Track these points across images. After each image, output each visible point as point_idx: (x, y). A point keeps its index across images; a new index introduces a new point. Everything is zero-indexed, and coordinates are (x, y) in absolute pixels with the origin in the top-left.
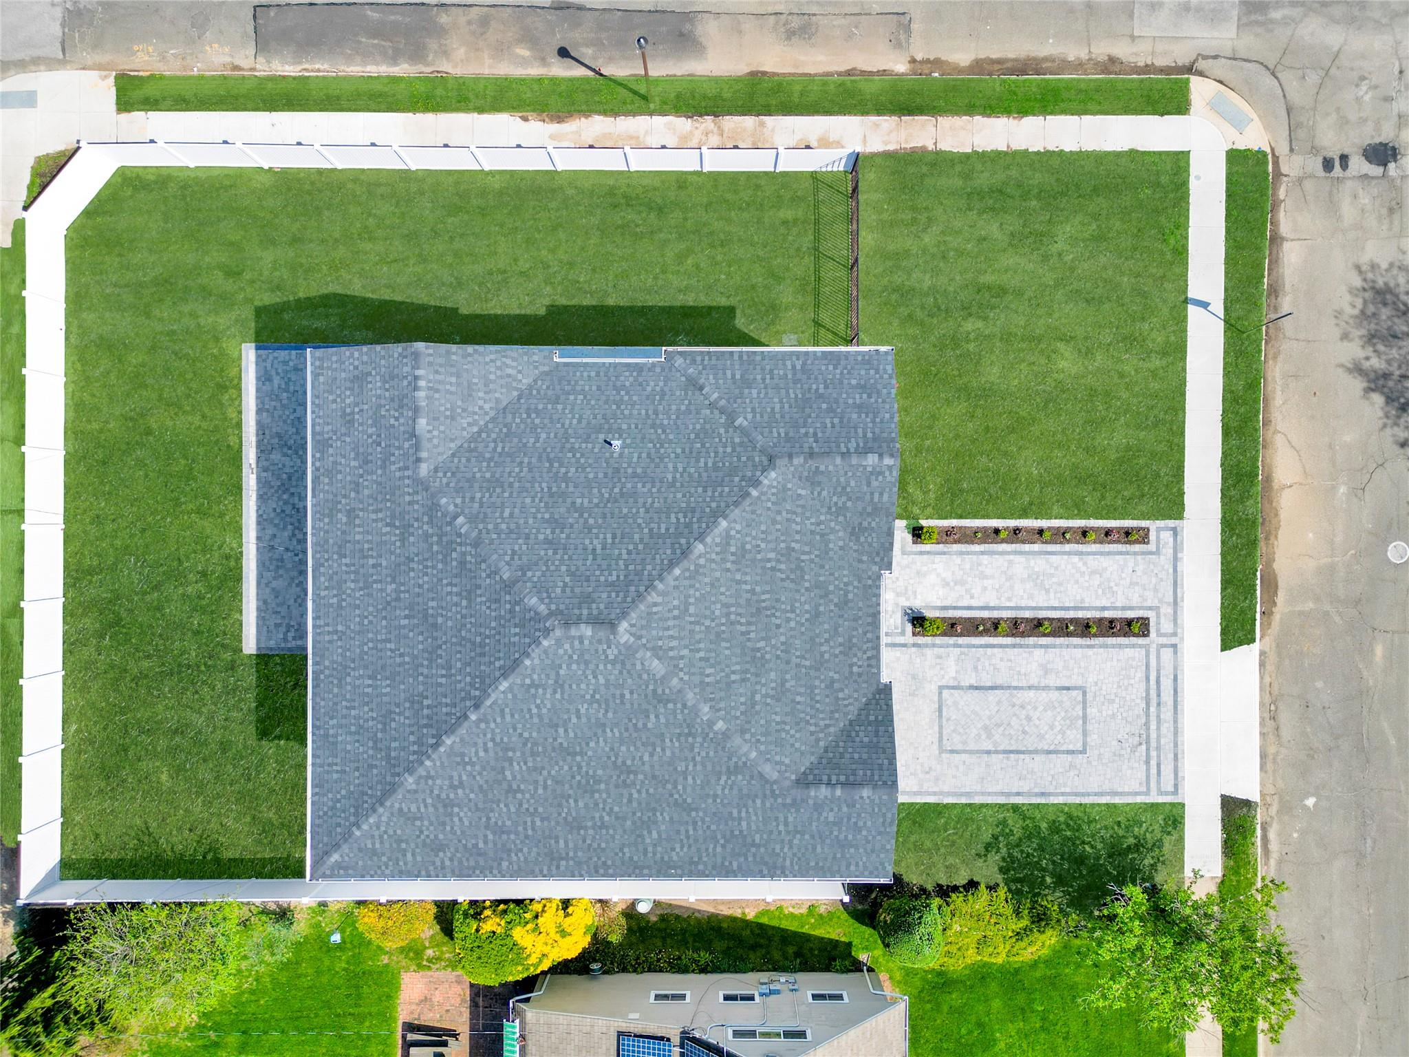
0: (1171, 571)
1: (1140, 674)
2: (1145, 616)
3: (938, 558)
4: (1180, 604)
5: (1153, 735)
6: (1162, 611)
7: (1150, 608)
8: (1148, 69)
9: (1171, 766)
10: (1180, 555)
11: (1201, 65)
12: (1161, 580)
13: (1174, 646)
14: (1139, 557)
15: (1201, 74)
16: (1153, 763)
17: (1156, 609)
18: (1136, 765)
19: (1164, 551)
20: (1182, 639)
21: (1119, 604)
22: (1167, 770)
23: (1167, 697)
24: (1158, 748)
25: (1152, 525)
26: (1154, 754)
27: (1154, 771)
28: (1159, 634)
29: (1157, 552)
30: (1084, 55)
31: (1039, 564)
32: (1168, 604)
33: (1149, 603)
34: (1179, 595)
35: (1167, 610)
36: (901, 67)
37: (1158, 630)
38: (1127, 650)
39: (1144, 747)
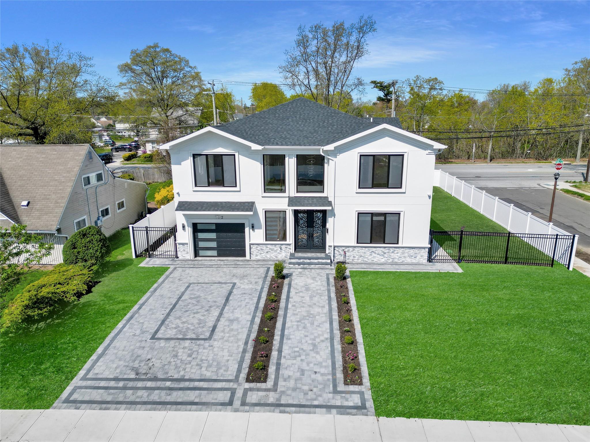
0: (316, 403)
1: (208, 375)
2: (269, 380)
3: (325, 283)
4: (277, 410)
5: (140, 384)
6: (272, 394)
7: (276, 384)
9: (98, 398)
10: (334, 411)
12: (306, 394)
13: (230, 403)
14: (330, 377)
16: (112, 384)
17: (274, 389)
18: (118, 371)
19: (338, 397)
20: (236, 410)
21: (283, 361)
22: (96, 395)
23: (176, 396)
24: (125, 388)
26: (121, 384)
27: (103, 384)
28: (246, 391)
29: (335, 391)
32: (279, 399)
33: (281, 383)
34: (288, 409)
35: (272, 398)
37: (251, 389)
38: (236, 366)
39: (133, 376)
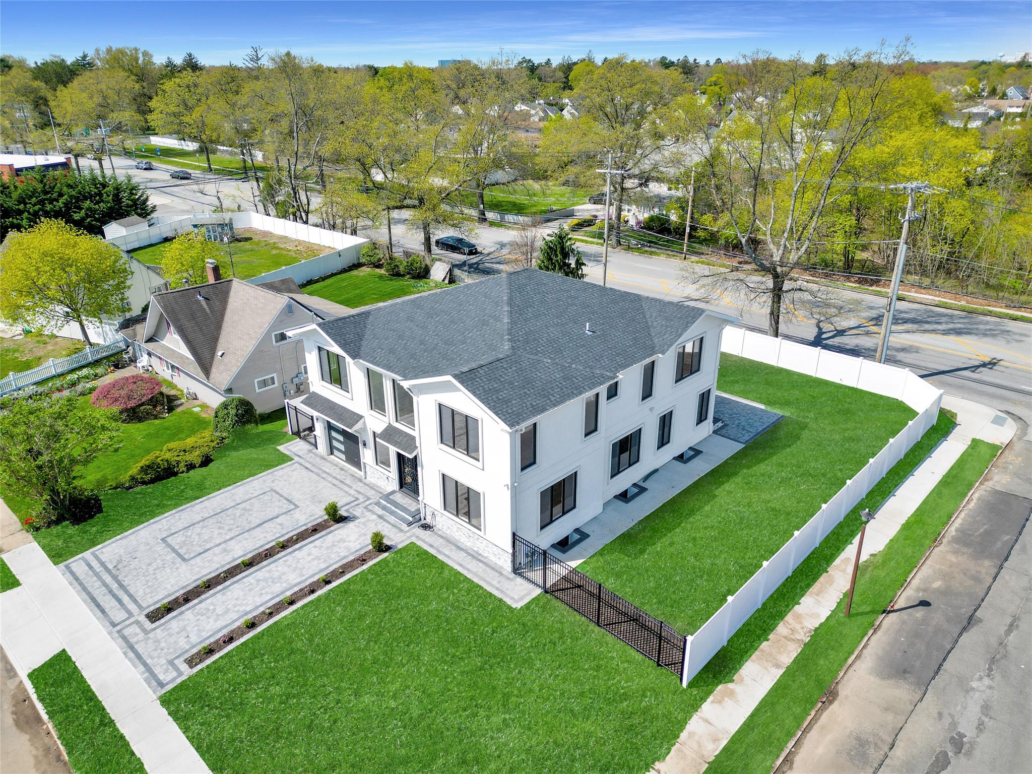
0: (149, 661)
1: (139, 594)
2: (157, 622)
3: (359, 547)
4: (125, 650)
5: (105, 576)
6: (141, 635)
7: (155, 629)
9: (78, 573)
10: (146, 675)
12: (155, 650)
13: (114, 625)
14: (188, 647)
16: (97, 566)
17: (149, 632)
18: (112, 557)
19: (165, 667)
20: (110, 633)
21: (188, 612)
23: (105, 599)
24: (97, 574)
25: (187, 672)
26: (100, 570)
27: (94, 563)
28: (134, 622)
29: (171, 663)
31: (277, 588)
32: (138, 642)
33: (158, 630)
34: (130, 653)
35: (137, 638)
37: (138, 623)
38: (161, 597)
39: (112, 567)
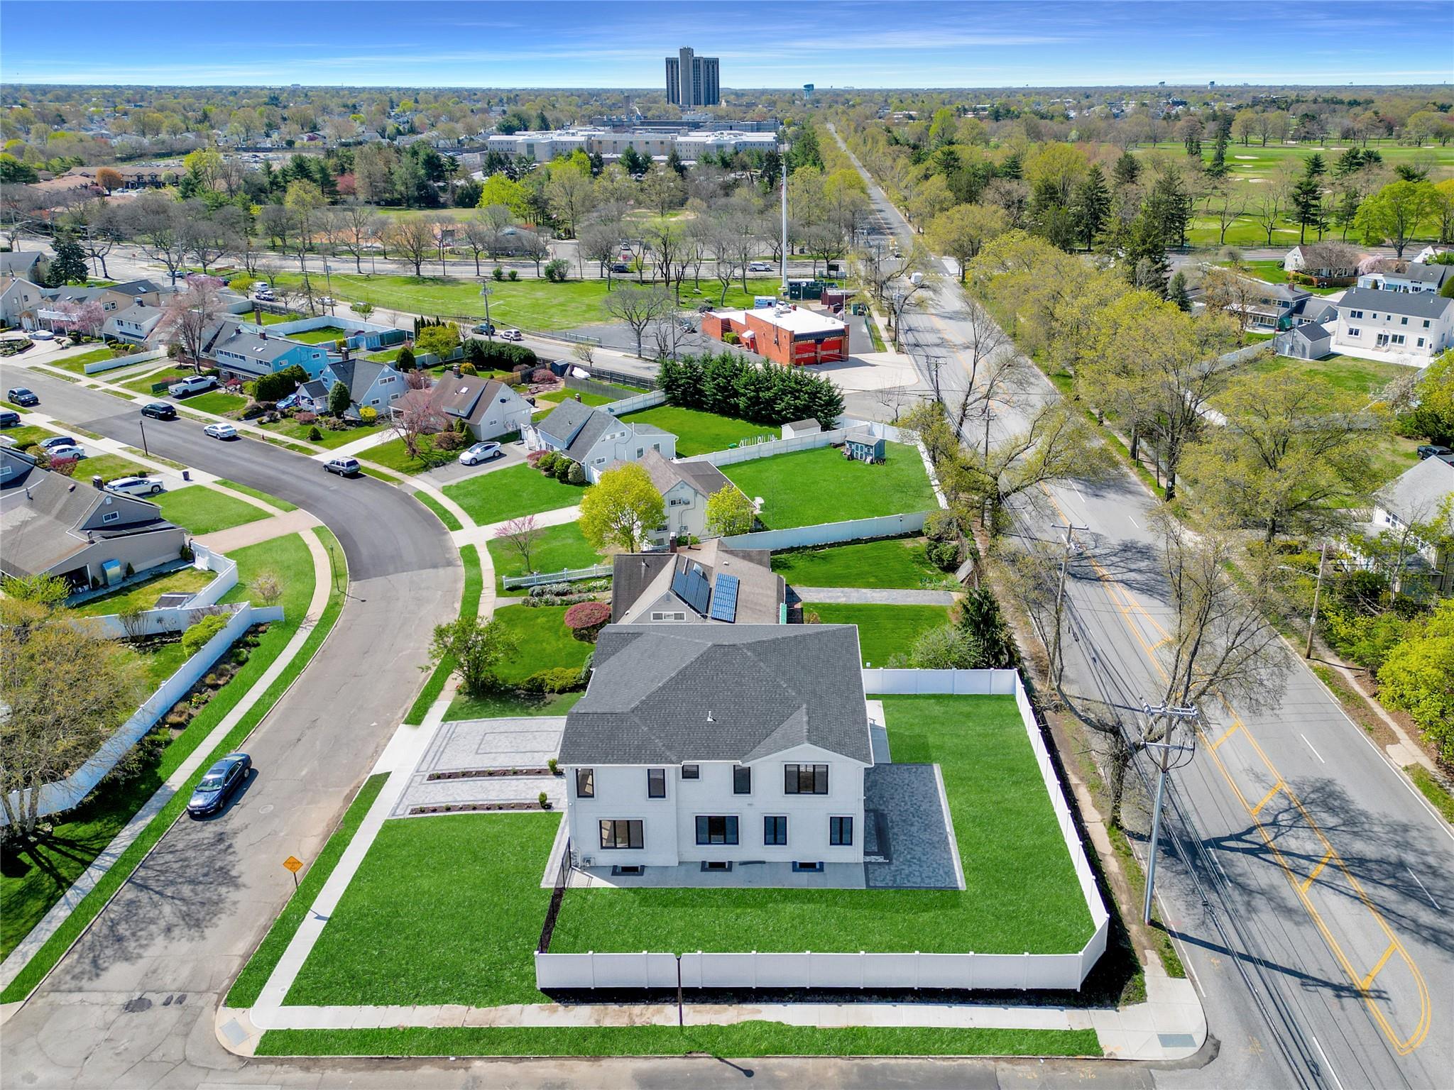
8: (282, 1063)
10: (396, 805)
11: (237, 1065)
13: (418, 771)
15: (241, 1058)
20: (411, 775)
29: (408, 806)
30: (329, 1073)
36: (478, 1063)
